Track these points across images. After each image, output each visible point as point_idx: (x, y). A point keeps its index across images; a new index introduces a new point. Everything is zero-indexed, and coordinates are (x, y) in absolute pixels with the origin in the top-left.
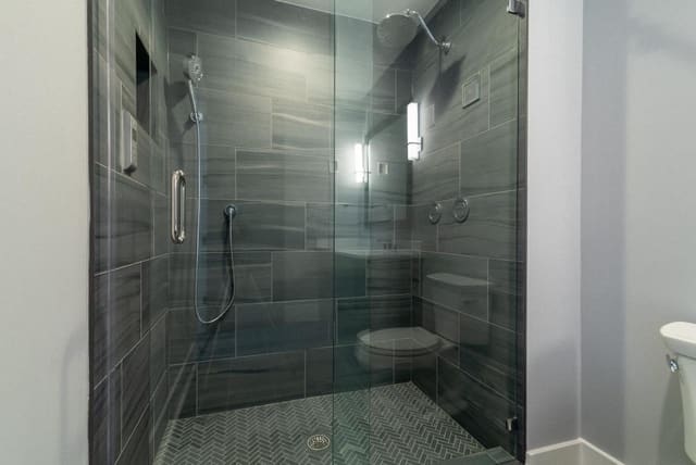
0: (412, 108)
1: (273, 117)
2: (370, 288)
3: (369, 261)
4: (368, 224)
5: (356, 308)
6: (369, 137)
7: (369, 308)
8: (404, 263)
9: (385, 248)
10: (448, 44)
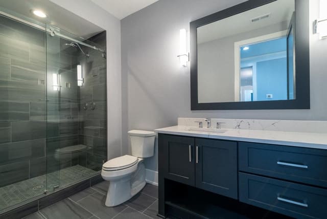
0: (79, 68)
1: (11, 67)
2: (60, 133)
3: (60, 124)
4: (60, 110)
5: (54, 141)
6: (60, 72)
7: (60, 140)
8: (76, 124)
9: (68, 118)
10: (88, 55)
